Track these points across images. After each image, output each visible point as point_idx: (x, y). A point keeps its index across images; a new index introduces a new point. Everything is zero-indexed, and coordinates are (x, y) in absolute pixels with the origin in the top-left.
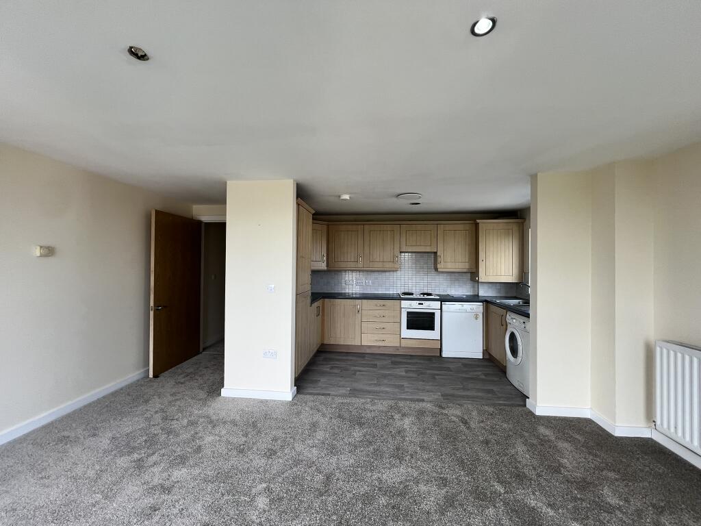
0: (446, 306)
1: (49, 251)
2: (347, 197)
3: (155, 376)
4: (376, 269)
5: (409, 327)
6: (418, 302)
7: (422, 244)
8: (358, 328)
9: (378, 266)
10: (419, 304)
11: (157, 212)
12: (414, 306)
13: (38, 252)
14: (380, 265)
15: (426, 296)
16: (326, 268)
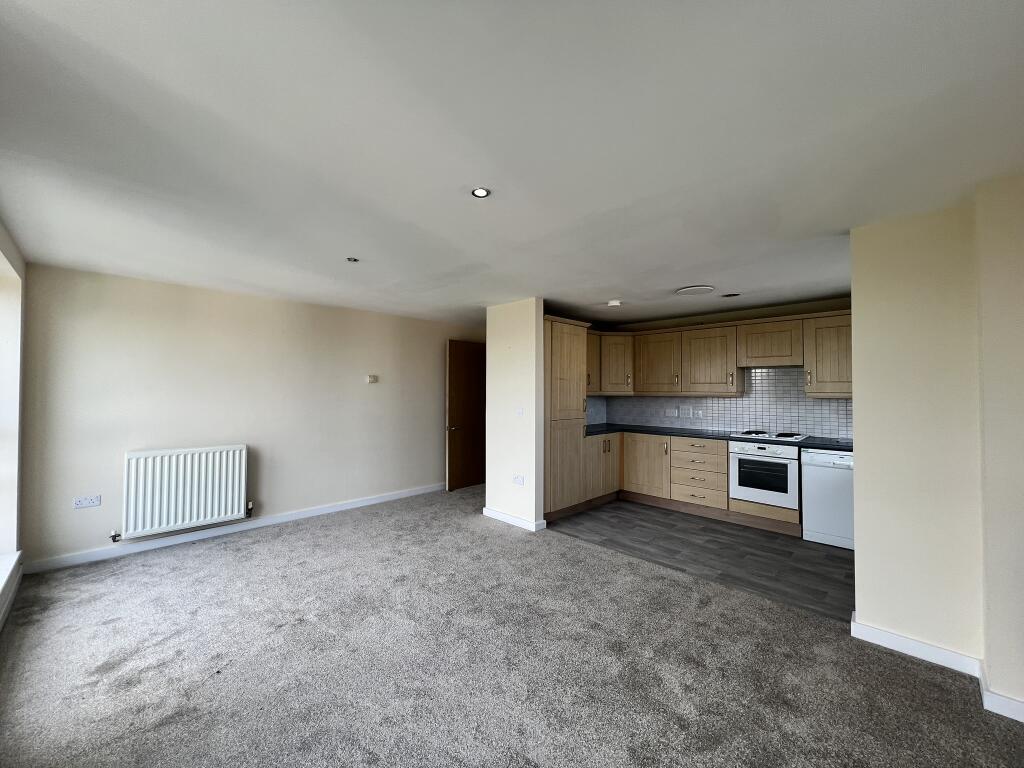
0: (809, 455)
1: (375, 379)
2: (615, 303)
3: (450, 490)
5: (743, 482)
6: (757, 445)
7: (774, 354)
8: (666, 474)
9: (702, 389)
10: (759, 448)
11: (451, 341)
12: (751, 451)
13: (368, 380)
14: (705, 388)
15: (783, 438)
16: (632, 393)
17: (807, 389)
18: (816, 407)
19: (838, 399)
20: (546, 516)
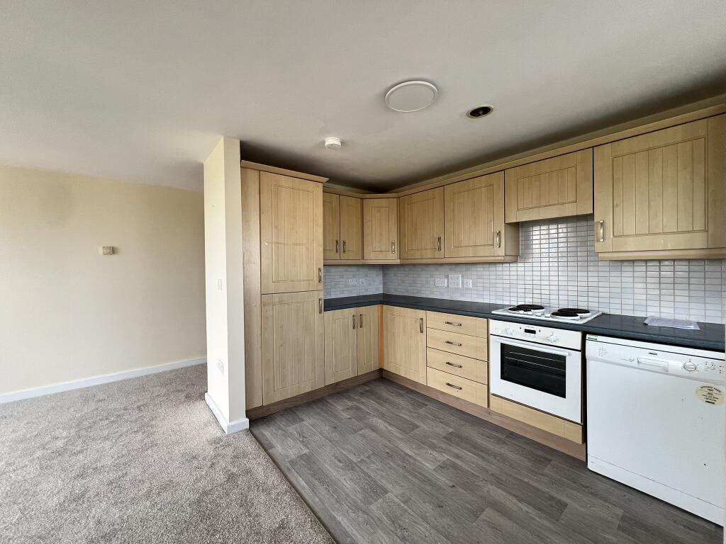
0: (597, 346)
4: (463, 260)
5: (506, 375)
6: (525, 326)
7: (554, 201)
8: (421, 355)
9: (466, 255)
10: (527, 331)
12: (515, 334)
13: (101, 251)
14: (470, 252)
15: (561, 318)
16: (398, 262)
17: (599, 247)
18: (612, 274)
19: (646, 261)
20: (248, 413)
